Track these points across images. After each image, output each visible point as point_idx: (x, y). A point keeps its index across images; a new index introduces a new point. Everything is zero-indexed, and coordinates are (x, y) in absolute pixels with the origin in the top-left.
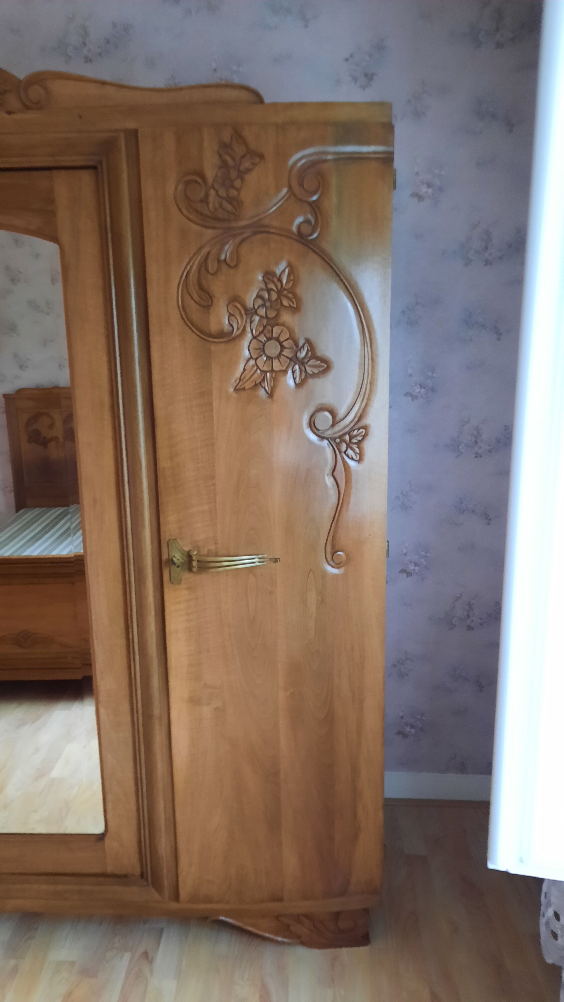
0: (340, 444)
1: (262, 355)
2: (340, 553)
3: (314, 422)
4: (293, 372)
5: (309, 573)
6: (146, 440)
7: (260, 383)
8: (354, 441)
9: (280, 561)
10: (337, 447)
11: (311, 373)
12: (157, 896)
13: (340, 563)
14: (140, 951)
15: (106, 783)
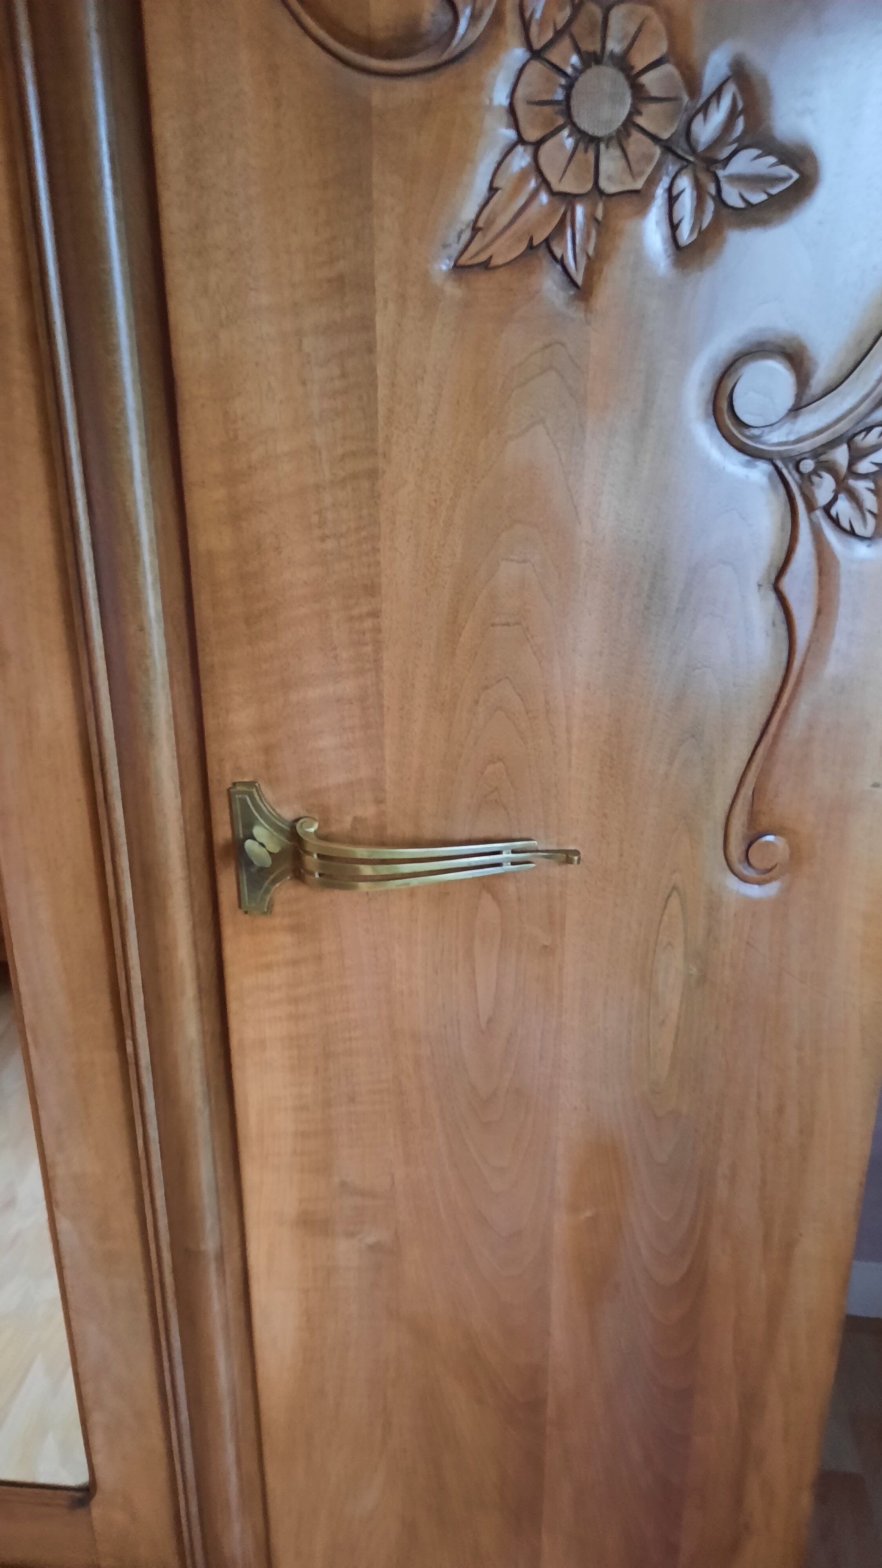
0: (815, 479)
1: (559, 129)
2: (770, 838)
3: (731, 397)
4: (672, 199)
5: (669, 896)
6: (150, 456)
7: (547, 241)
8: (865, 466)
9: (579, 862)
10: (800, 488)
11: (740, 204)
13: (770, 870)
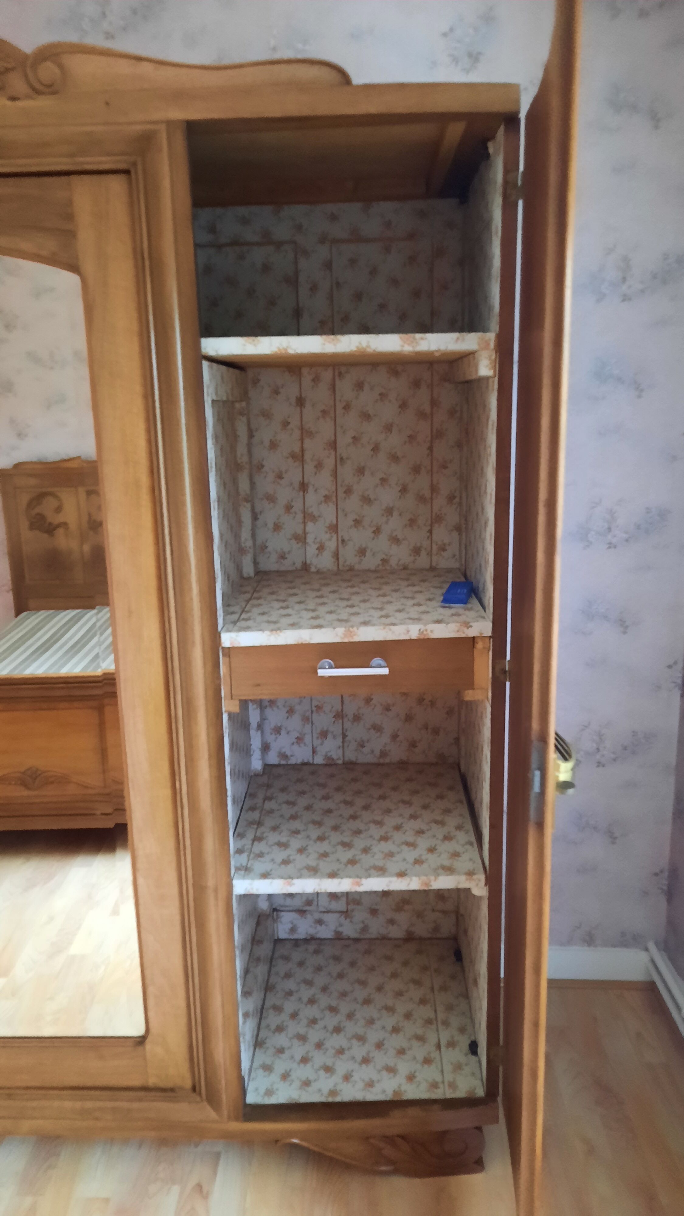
12: (213, 1114)
14: (193, 1182)
15: (147, 972)
